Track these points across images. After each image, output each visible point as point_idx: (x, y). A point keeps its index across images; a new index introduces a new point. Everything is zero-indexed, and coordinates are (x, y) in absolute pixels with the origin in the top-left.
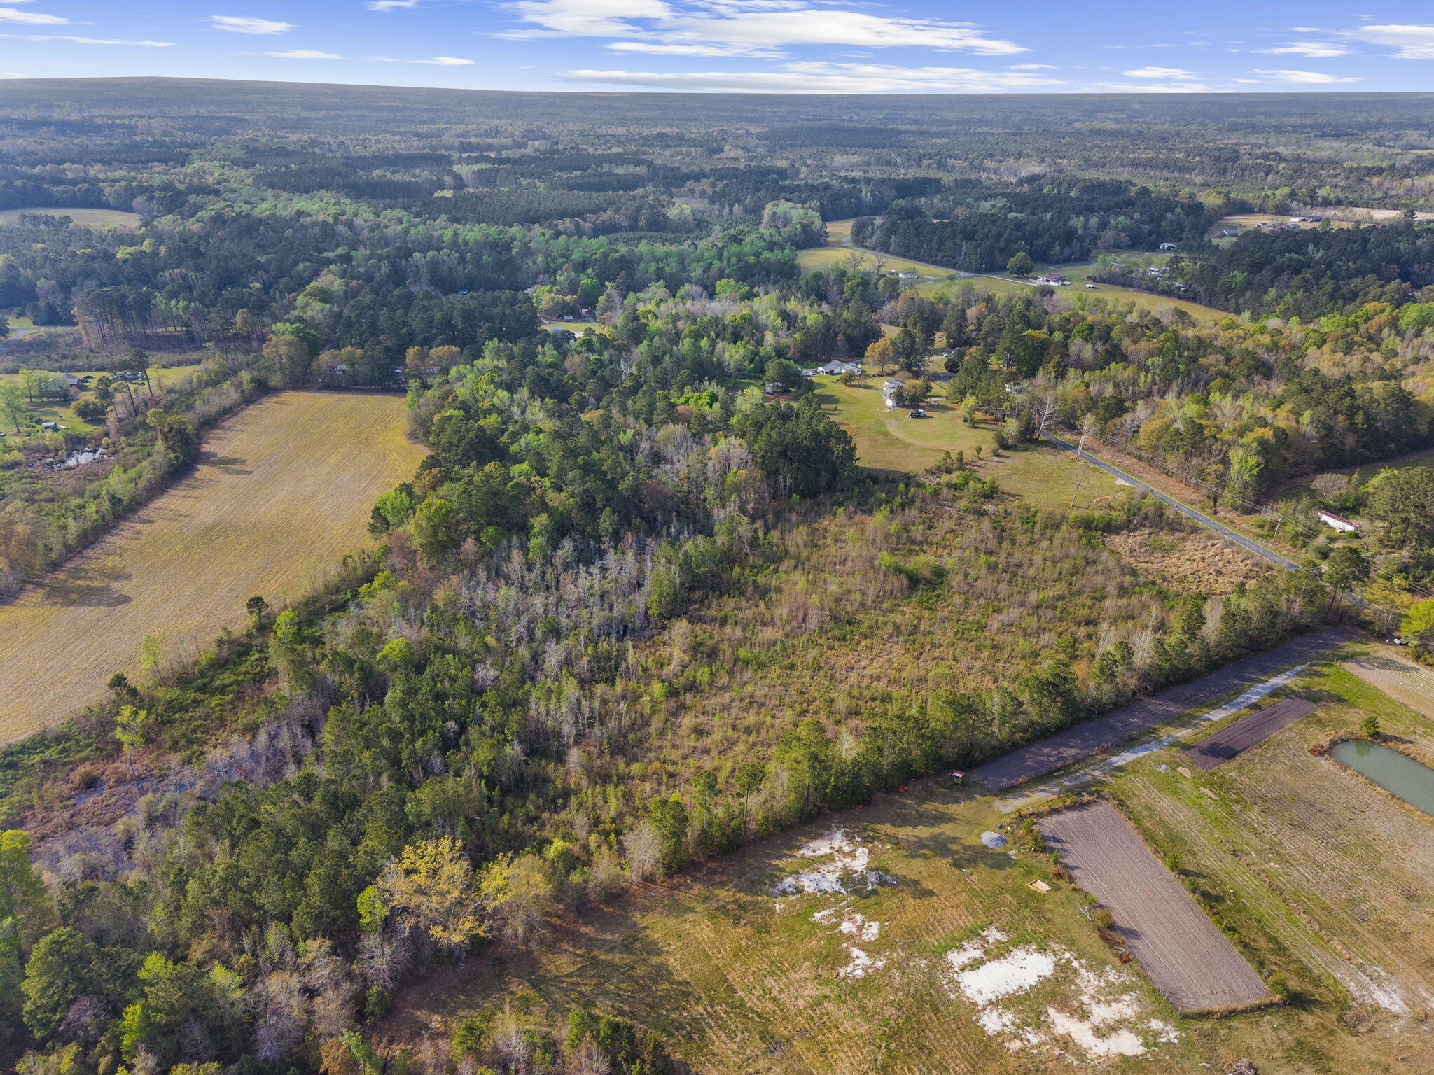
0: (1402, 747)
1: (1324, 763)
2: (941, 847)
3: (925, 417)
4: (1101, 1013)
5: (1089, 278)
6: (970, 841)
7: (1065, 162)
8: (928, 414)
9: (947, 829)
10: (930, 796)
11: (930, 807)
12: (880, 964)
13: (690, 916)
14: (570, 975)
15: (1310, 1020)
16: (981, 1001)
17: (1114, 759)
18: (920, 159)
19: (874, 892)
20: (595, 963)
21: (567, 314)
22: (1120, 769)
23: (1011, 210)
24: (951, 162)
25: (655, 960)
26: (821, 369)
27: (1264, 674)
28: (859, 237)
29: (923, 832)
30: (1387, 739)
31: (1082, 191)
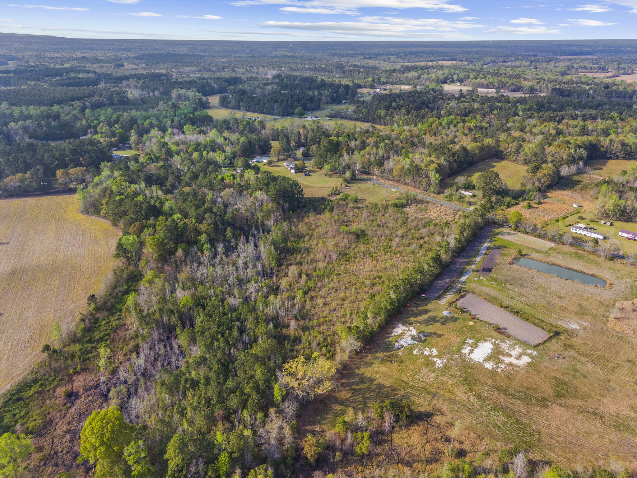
0: (529, 257)
1: (514, 266)
2: (434, 320)
3: (309, 175)
4: (514, 353)
5: (326, 116)
6: (440, 316)
7: (283, 69)
8: (310, 174)
9: (430, 314)
10: (417, 306)
11: (420, 308)
12: (445, 360)
13: (374, 365)
14: (351, 397)
15: (562, 337)
16: (481, 361)
17: (461, 279)
18: (223, 68)
19: (425, 340)
20: (356, 390)
21: (113, 147)
22: (464, 282)
23: (281, 90)
24: (237, 70)
25: (375, 383)
26: (254, 160)
27: (481, 244)
28: (224, 104)
29: (425, 317)
30: (525, 255)
31: (300, 80)
